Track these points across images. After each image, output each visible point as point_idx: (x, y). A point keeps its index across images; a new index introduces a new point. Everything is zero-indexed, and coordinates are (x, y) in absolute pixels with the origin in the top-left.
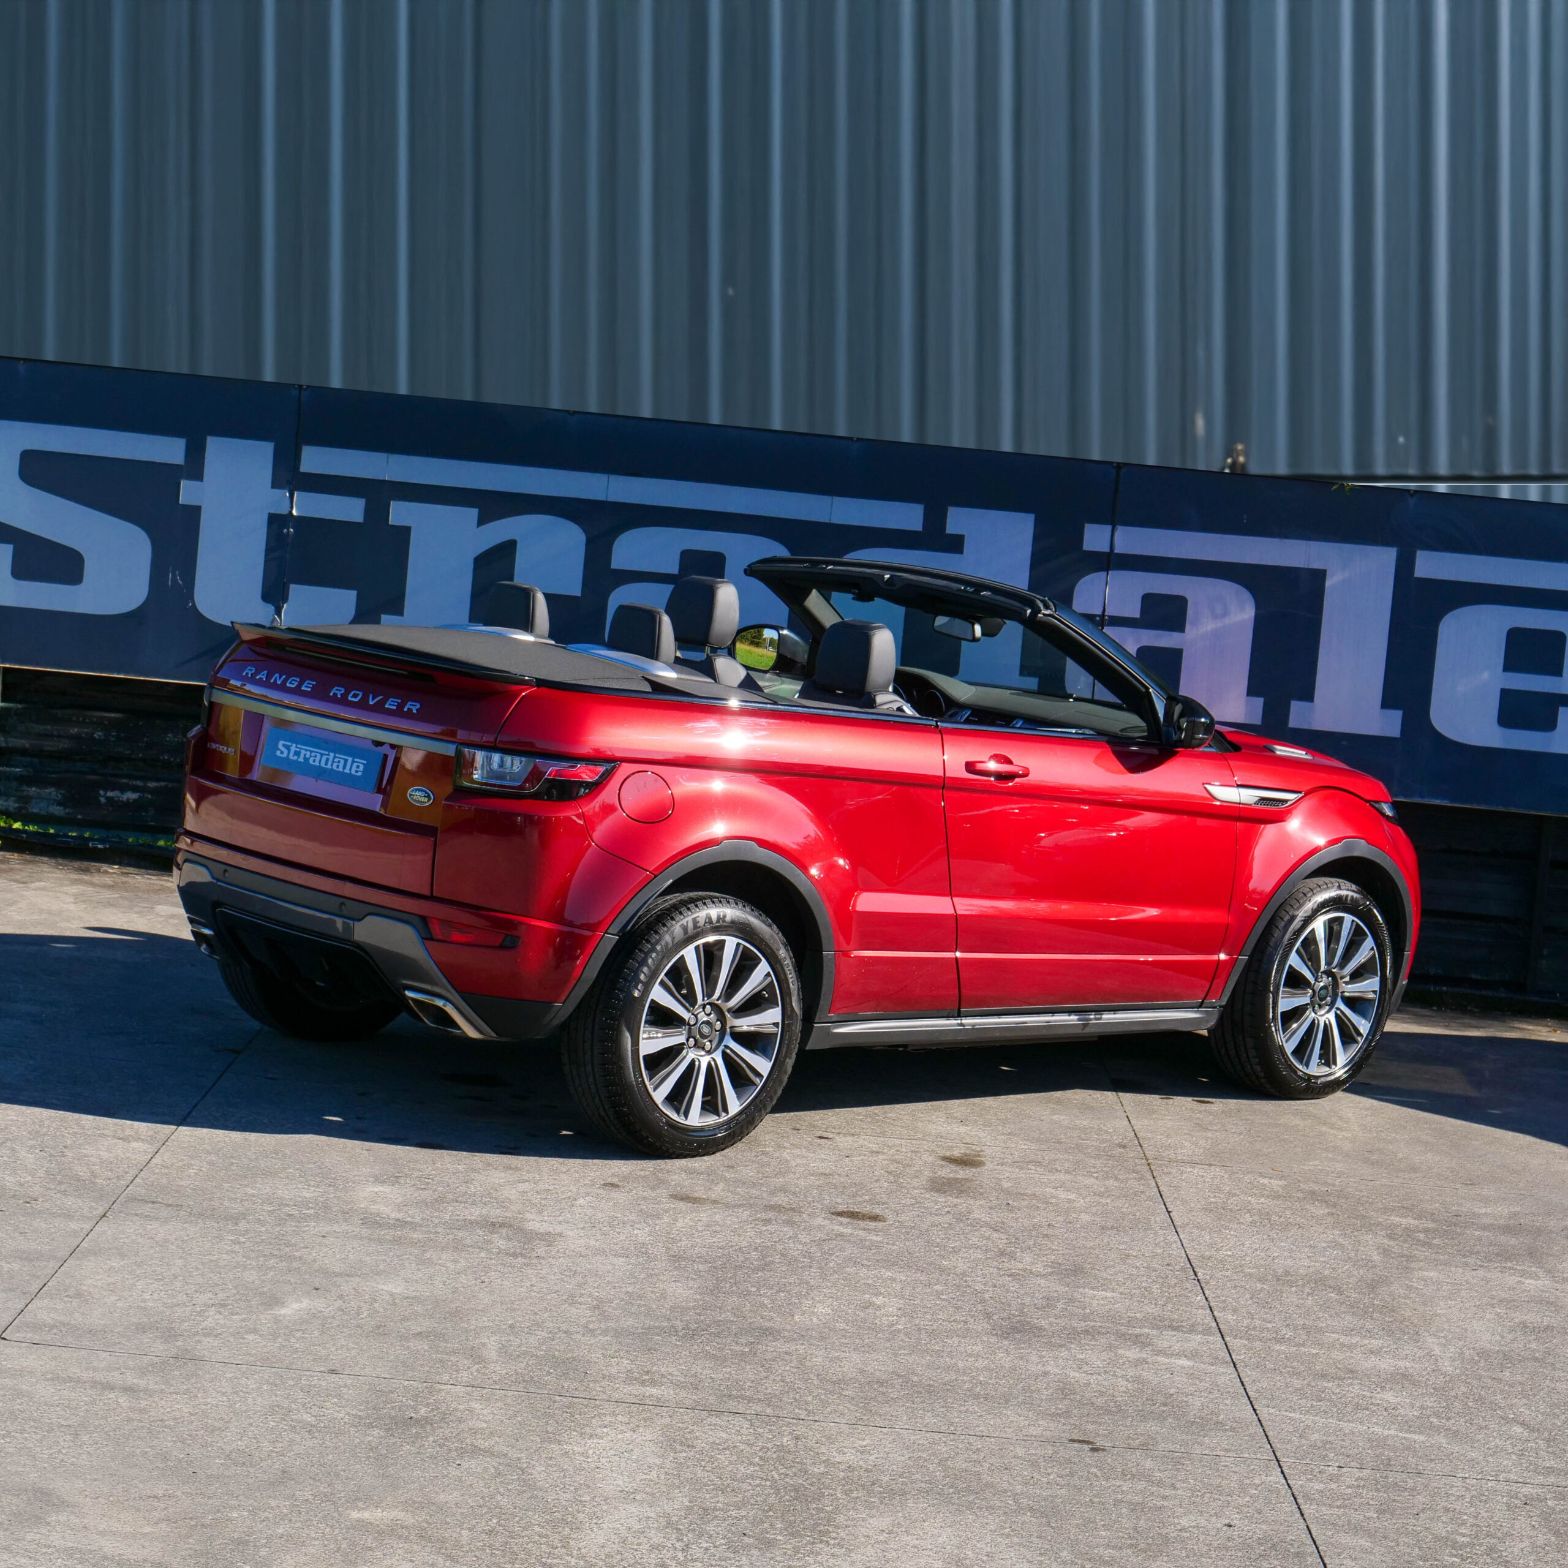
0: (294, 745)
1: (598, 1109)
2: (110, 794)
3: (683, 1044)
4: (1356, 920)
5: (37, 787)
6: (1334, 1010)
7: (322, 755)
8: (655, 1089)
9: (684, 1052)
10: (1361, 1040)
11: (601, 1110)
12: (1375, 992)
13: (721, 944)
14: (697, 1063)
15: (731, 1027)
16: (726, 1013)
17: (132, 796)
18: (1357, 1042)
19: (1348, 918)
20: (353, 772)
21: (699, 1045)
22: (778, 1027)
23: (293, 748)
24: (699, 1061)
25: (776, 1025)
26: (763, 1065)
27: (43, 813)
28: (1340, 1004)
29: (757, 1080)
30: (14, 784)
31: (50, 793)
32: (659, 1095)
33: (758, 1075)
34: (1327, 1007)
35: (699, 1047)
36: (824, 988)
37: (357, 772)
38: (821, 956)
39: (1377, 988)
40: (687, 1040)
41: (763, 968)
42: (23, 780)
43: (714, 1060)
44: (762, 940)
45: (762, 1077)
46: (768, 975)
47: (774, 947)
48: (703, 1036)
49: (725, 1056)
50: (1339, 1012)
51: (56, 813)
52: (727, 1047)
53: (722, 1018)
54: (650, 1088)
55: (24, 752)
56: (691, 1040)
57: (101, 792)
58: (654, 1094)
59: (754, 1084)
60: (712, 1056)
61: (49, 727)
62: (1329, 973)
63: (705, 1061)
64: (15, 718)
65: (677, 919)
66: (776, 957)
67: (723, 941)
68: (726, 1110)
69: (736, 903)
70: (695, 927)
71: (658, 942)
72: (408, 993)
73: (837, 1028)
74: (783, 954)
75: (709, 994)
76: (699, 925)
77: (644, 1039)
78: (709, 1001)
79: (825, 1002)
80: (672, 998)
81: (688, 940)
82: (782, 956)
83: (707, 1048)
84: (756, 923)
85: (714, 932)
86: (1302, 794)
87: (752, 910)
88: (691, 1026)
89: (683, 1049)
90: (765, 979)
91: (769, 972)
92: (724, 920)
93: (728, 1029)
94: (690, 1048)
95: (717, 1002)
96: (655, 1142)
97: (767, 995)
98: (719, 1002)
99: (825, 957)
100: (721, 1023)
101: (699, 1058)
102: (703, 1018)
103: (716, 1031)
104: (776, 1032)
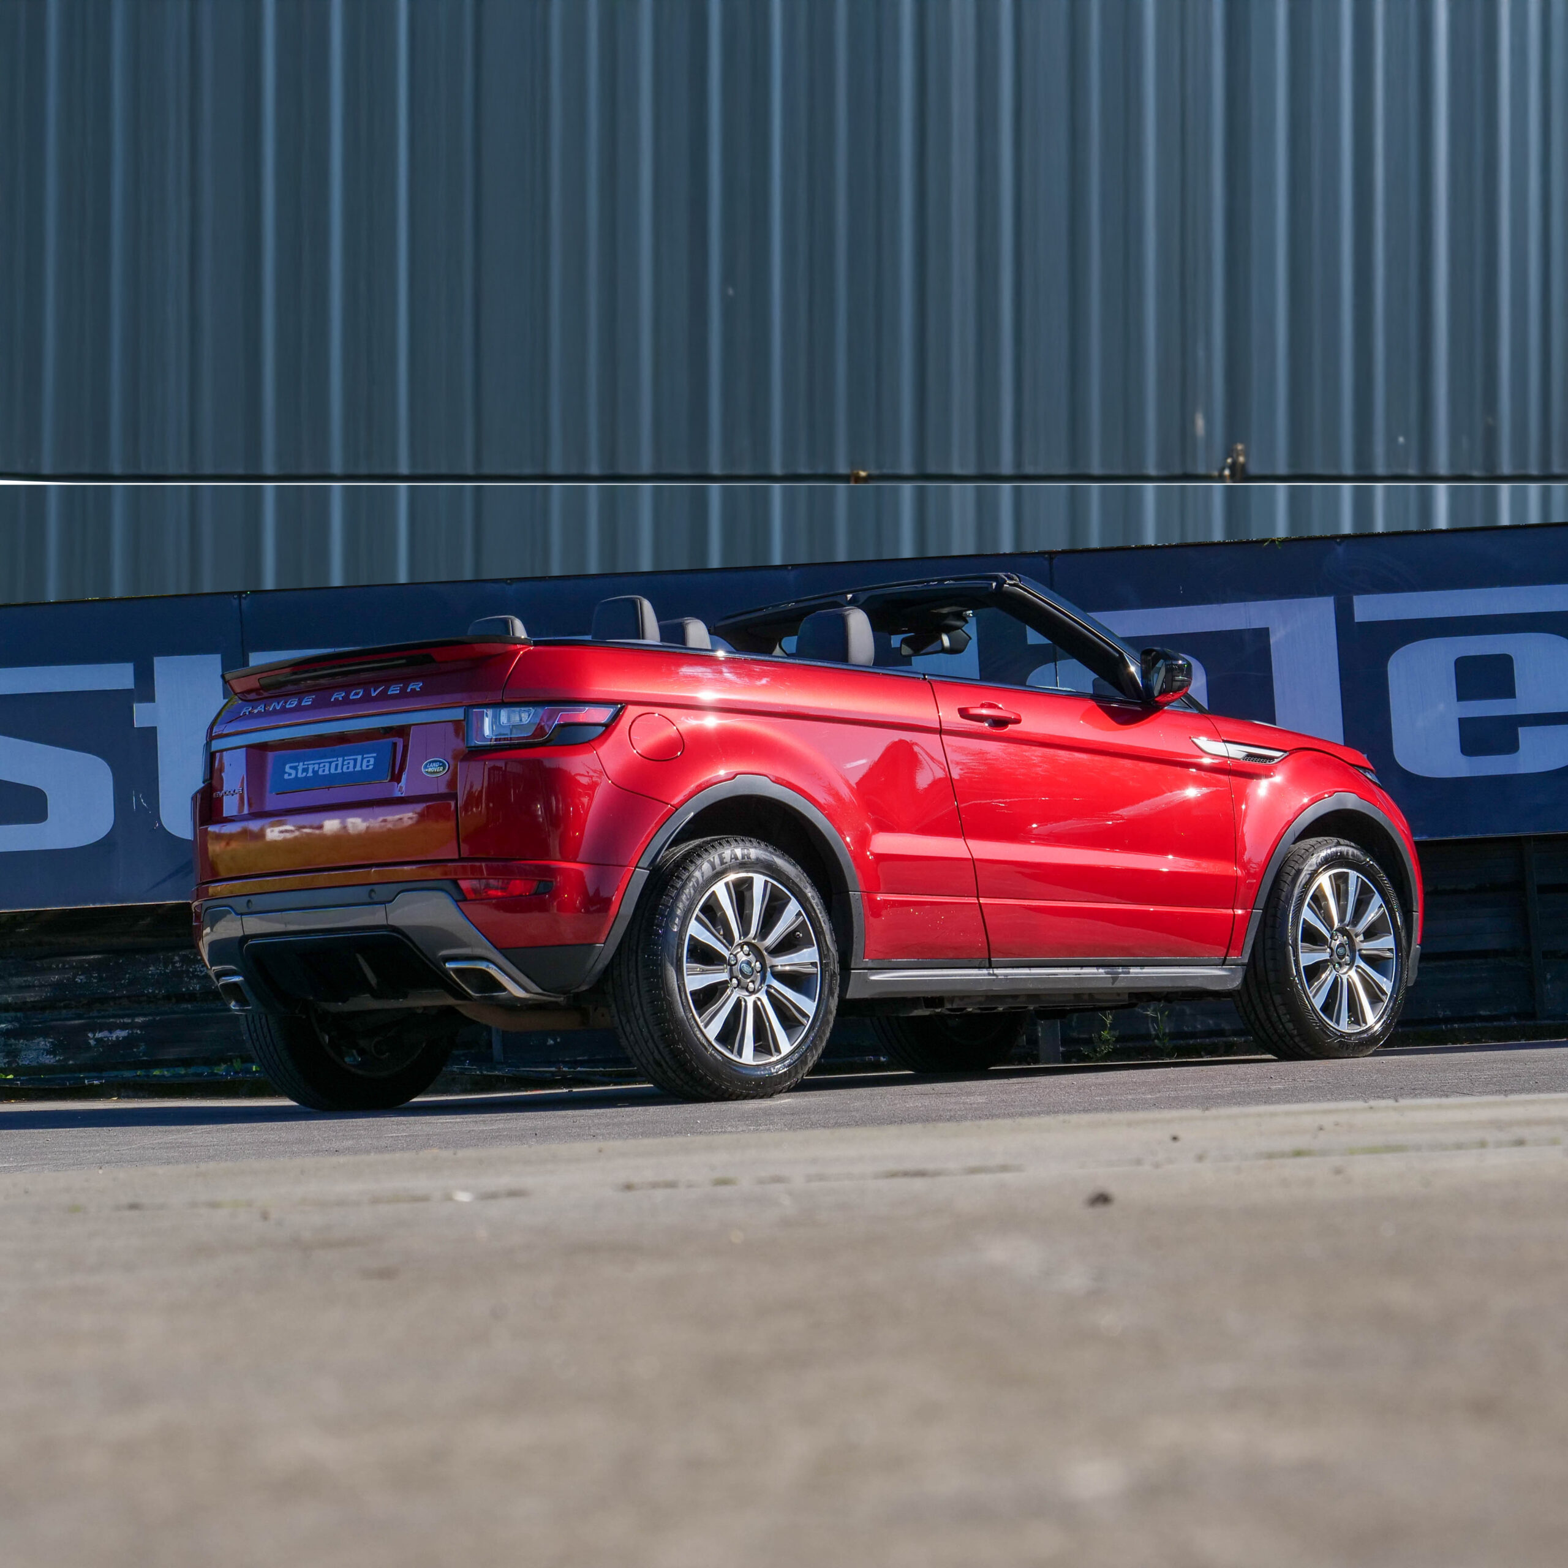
2: (99, 1035)
3: (726, 982)
4: (1361, 876)
5: (24, 1039)
6: (1354, 968)
8: (706, 1026)
9: (728, 991)
10: (1386, 999)
12: (1390, 950)
13: (749, 882)
14: (743, 1004)
15: (772, 967)
16: (765, 953)
17: (121, 1034)
18: (1382, 1001)
19: (1353, 874)
20: (364, 768)
21: (742, 984)
22: (817, 968)
24: (745, 1001)
25: (814, 964)
26: (809, 1006)
27: (34, 1063)
28: (1360, 962)
29: (804, 1020)
31: (39, 1043)
32: (712, 1031)
33: (805, 1015)
34: (1347, 966)
35: (742, 987)
36: (855, 930)
37: (367, 766)
38: (848, 897)
39: (1393, 946)
40: (731, 980)
41: (793, 907)
42: (9, 1034)
43: (759, 999)
44: (789, 879)
45: (809, 1017)
46: (800, 914)
47: (801, 885)
48: (745, 976)
49: (768, 994)
50: (1359, 970)
51: (47, 1062)
52: (770, 987)
53: (760, 958)
54: (702, 1025)
55: (7, 1007)
56: (734, 980)
57: (90, 1035)
58: (706, 1032)
59: (801, 1024)
60: (757, 996)
61: (29, 979)
62: (1343, 931)
63: (750, 1001)
65: (704, 856)
66: (805, 895)
67: (751, 879)
68: (778, 1050)
69: (759, 843)
70: (722, 863)
71: (689, 878)
72: (447, 965)
73: (874, 974)
74: (810, 892)
75: (745, 932)
76: (725, 861)
77: (688, 975)
78: (746, 940)
79: (858, 947)
80: (708, 934)
81: (717, 876)
82: (809, 895)
83: (751, 990)
84: (781, 862)
85: (740, 868)
86: (1286, 754)
87: (774, 849)
88: (732, 966)
89: (728, 987)
90: (797, 919)
91: (800, 911)
92: (749, 858)
93: (769, 969)
94: (735, 988)
95: (753, 941)
96: (714, 1080)
97: (801, 935)
98: (756, 941)
99: (851, 898)
100: (760, 963)
101: (745, 997)
102: (741, 957)
103: (757, 972)
104: (816, 972)
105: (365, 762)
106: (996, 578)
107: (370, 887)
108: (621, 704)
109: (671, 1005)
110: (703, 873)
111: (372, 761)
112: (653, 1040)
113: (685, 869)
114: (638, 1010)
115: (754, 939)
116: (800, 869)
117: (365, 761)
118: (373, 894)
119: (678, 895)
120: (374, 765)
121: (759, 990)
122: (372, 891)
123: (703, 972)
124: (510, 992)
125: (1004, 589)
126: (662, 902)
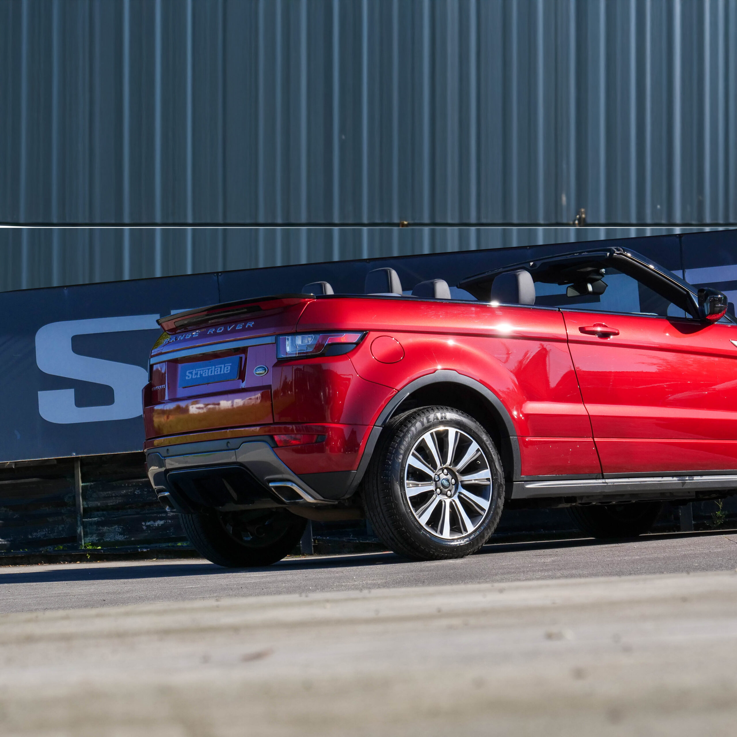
0: (194, 370)
1: (389, 534)
2: (148, 524)
3: (432, 491)
5: (107, 527)
7: (208, 369)
8: (420, 517)
9: (434, 496)
11: (391, 533)
13: (446, 432)
14: (443, 503)
15: (462, 482)
16: (457, 474)
17: (161, 523)
21: (443, 492)
22: (490, 481)
23: (194, 372)
24: (445, 502)
25: (488, 479)
26: (485, 504)
27: (113, 540)
30: (95, 527)
31: (115, 529)
32: (423, 520)
35: (443, 494)
36: (515, 459)
38: (509, 439)
40: (436, 490)
41: (474, 446)
42: (99, 524)
43: (454, 501)
44: (471, 430)
45: (485, 510)
47: (479, 433)
48: (445, 487)
49: (460, 498)
51: (120, 539)
52: (460, 493)
53: (454, 476)
54: (417, 517)
55: (98, 509)
56: (438, 490)
57: (143, 523)
58: (420, 520)
60: (452, 498)
61: (110, 492)
63: (448, 501)
64: (90, 490)
65: (417, 419)
66: (482, 439)
67: (447, 430)
68: (466, 530)
69: (452, 409)
70: (428, 422)
71: (408, 431)
72: (270, 485)
73: (528, 484)
74: (485, 438)
75: (444, 462)
76: (430, 421)
77: (408, 487)
78: (445, 466)
79: (517, 468)
80: (422, 464)
81: (426, 429)
83: (449, 495)
84: (466, 420)
85: (440, 424)
88: (436, 481)
89: (434, 494)
90: (477, 453)
91: (478, 448)
92: (446, 418)
93: (460, 483)
94: (438, 494)
95: (449, 467)
96: (425, 549)
97: (480, 463)
98: (451, 467)
99: (511, 440)
100: (455, 480)
101: (444, 500)
102: (443, 476)
103: (453, 485)
104: (489, 484)
106: (610, 251)
107: (227, 440)
108: (366, 331)
109: (397, 504)
110: (416, 428)
112: (388, 525)
113: (406, 426)
114: (379, 509)
115: (450, 465)
116: (478, 424)
118: (228, 444)
119: (401, 442)
121: (453, 495)
122: (228, 442)
123: (418, 485)
124: (305, 499)
125: (614, 256)
126: (391, 445)
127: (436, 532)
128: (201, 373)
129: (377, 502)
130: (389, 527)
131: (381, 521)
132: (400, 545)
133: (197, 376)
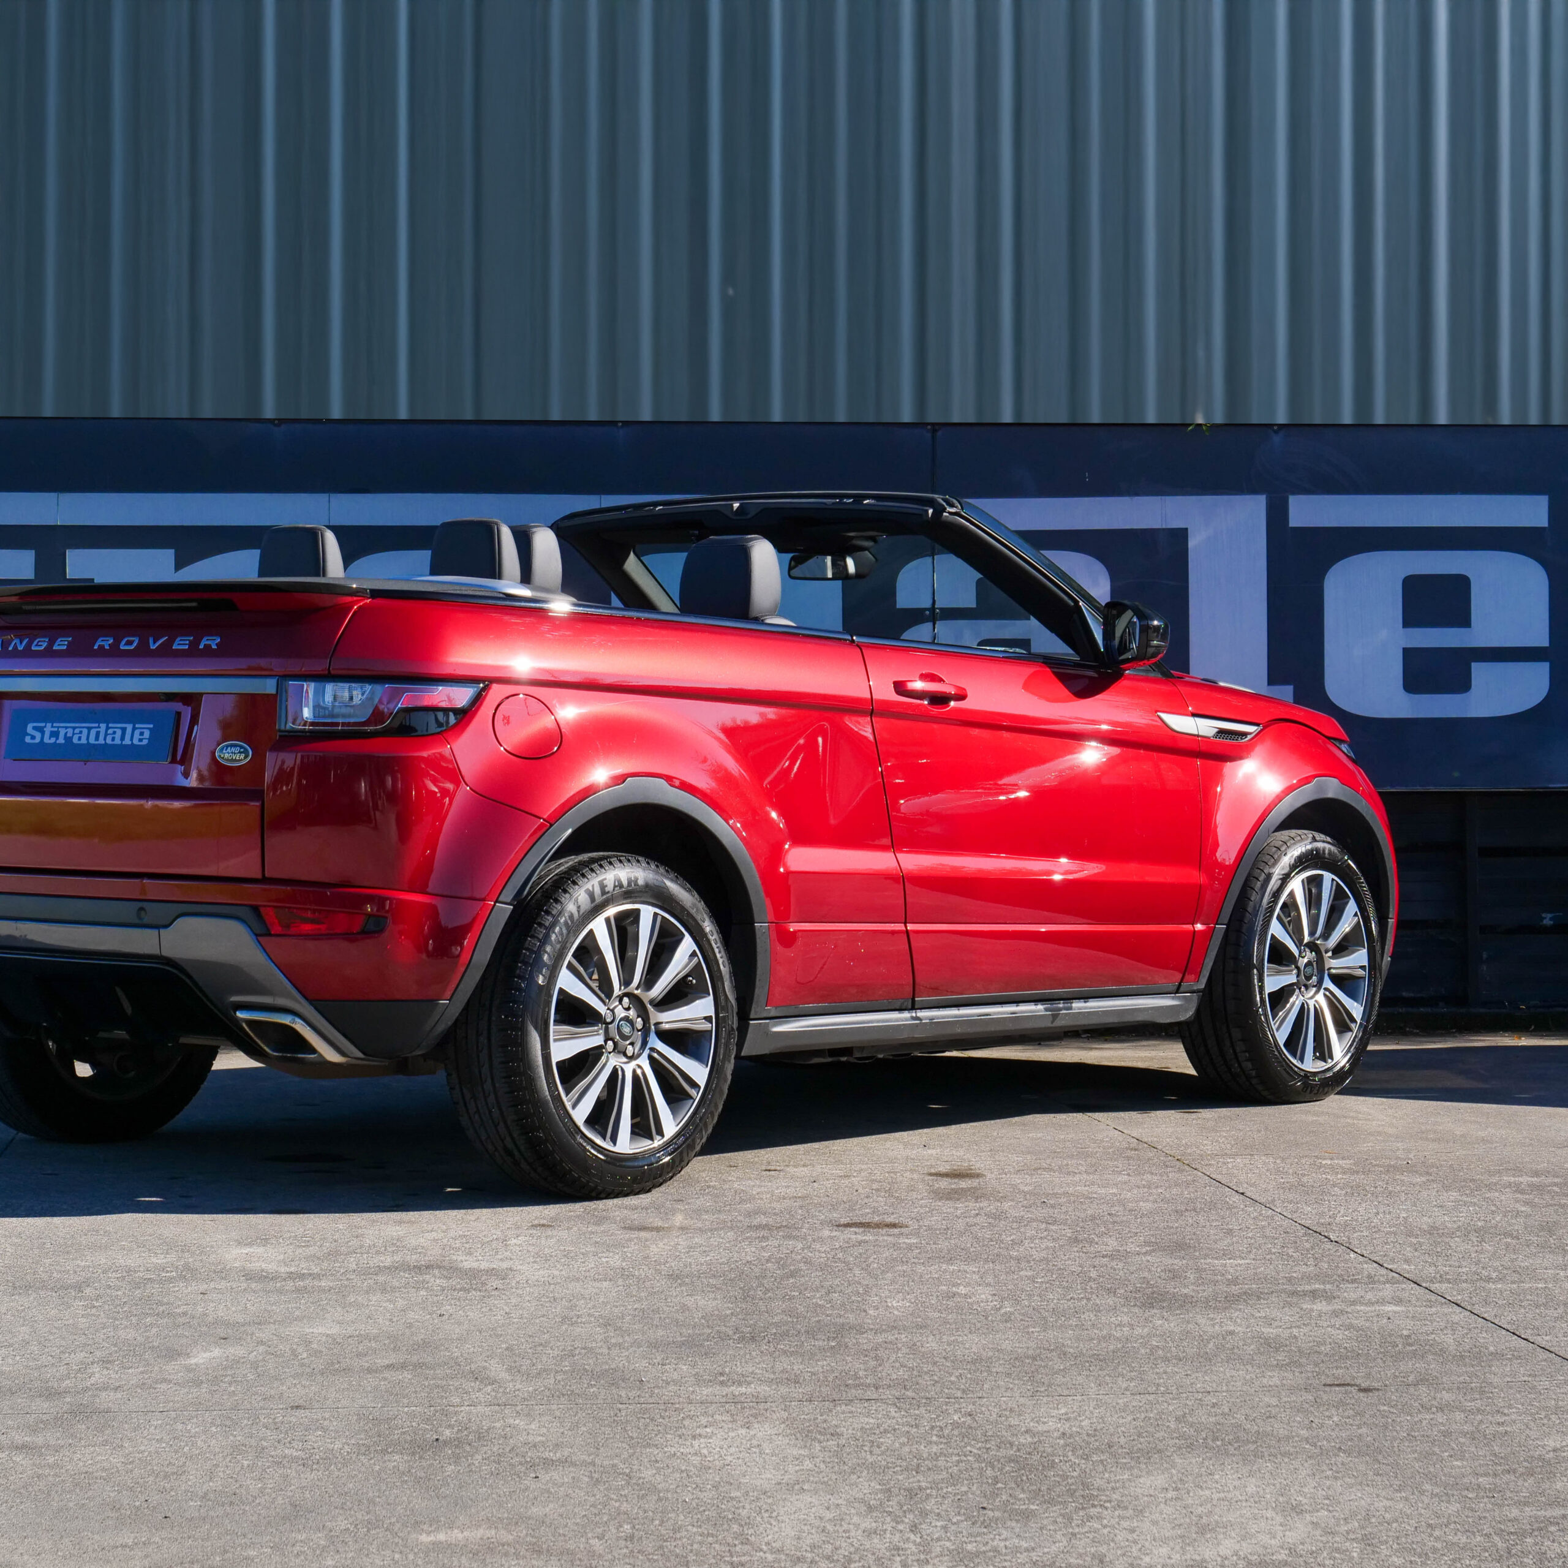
0: (49, 725)
1: (503, 1140)
3: (601, 1047)
4: (1336, 878)
6: (1322, 991)
7: (89, 729)
8: (574, 1106)
9: (603, 1058)
10: (1355, 1027)
11: (508, 1140)
12: (1363, 968)
13: (635, 915)
14: (620, 1073)
15: (657, 1024)
16: (649, 1006)
18: (1350, 1030)
19: (1328, 877)
20: (136, 742)
21: (620, 1048)
22: (712, 1023)
23: (48, 728)
24: (623, 1071)
25: (708, 1019)
26: (698, 1072)
28: (1328, 983)
29: (692, 1092)
32: (580, 1114)
33: (694, 1085)
34: (1314, 989)
35: (619, 1052)
36: (759, 972)
37: (140, 740)
38: (753, 929)
39: (1366, 963)
40: (605, 1042)
41: (687, 945)
43: (639, 1066)
44: (683, 908)
45: (699, 1087)
46: (694, 954)
47: (698, 918)
48: (624, 1037)
49: (652, 1061)
50: (1327, 993)
52: (652, 1049)
53: (644, 1014)
54: (568, 1105)
56: (610, 1043)
58: (573, 1113)
59: (689, 1097)
60: (637, 1062)
62: (1313, 946)
63: (629, 1069)
65: (580, 883)
66: (701, 930)
67: (638, 911)
68: (660, 1133)
69: (648, 863)
70: (603, 893)
71: (560, 913)
72: (240, 1015)
73: (775, 1025)
74: (708, 926)
75: (626, 981)
76: (607, 889)
77: (555, 1040)
78: (627, 990)
79: (761, 991)
80: (583, 986)
81: (596, 910)
82: (708, 929)
83: (630, 1053)
84: (674, 887)
85: (625, 898)
86: (1261, 727)
87: (667, 871)
88: (607, 1024)
89: (602, 1053)
90: (690, 960)
91: (694, 951)
92: (636, 884)
93: (653, 1027)
94: (610, 1053)
95: (636, 992)
96: (580, 1177)
97: (694, 981)
98: (639, 991)
99: (757, 931)
100: (643, 1020)
101: (623, 1065)
102: (620, 1013)
103: (638, 1031)
104: (710, 1029)
105: (139, 735)
106: (931, 503)
107: (140, 904)
108: (483, 682)
109: (531, 1081)
110: (579, 907)
111: (147, 734)
112: (505, 1123)
113: (557, 901)
114: (488, 1086)
115: (637, 988)
116: (696, 896)
117: (137, 732)
118: (143, 913)
119: (547, 936)
120: (149, 739)
121: (639, 1055)
122: (142, 909)
123: (573, 1036)
124: (321, 1055)
125: (943, 518)
126: (526, 945)
127: (604, 1138)
128: (68, 735)
129: (485, 1070)
130: (507, 1127)
131: (490, 1112)
132: (524, 1165)
133: (57, 738)
